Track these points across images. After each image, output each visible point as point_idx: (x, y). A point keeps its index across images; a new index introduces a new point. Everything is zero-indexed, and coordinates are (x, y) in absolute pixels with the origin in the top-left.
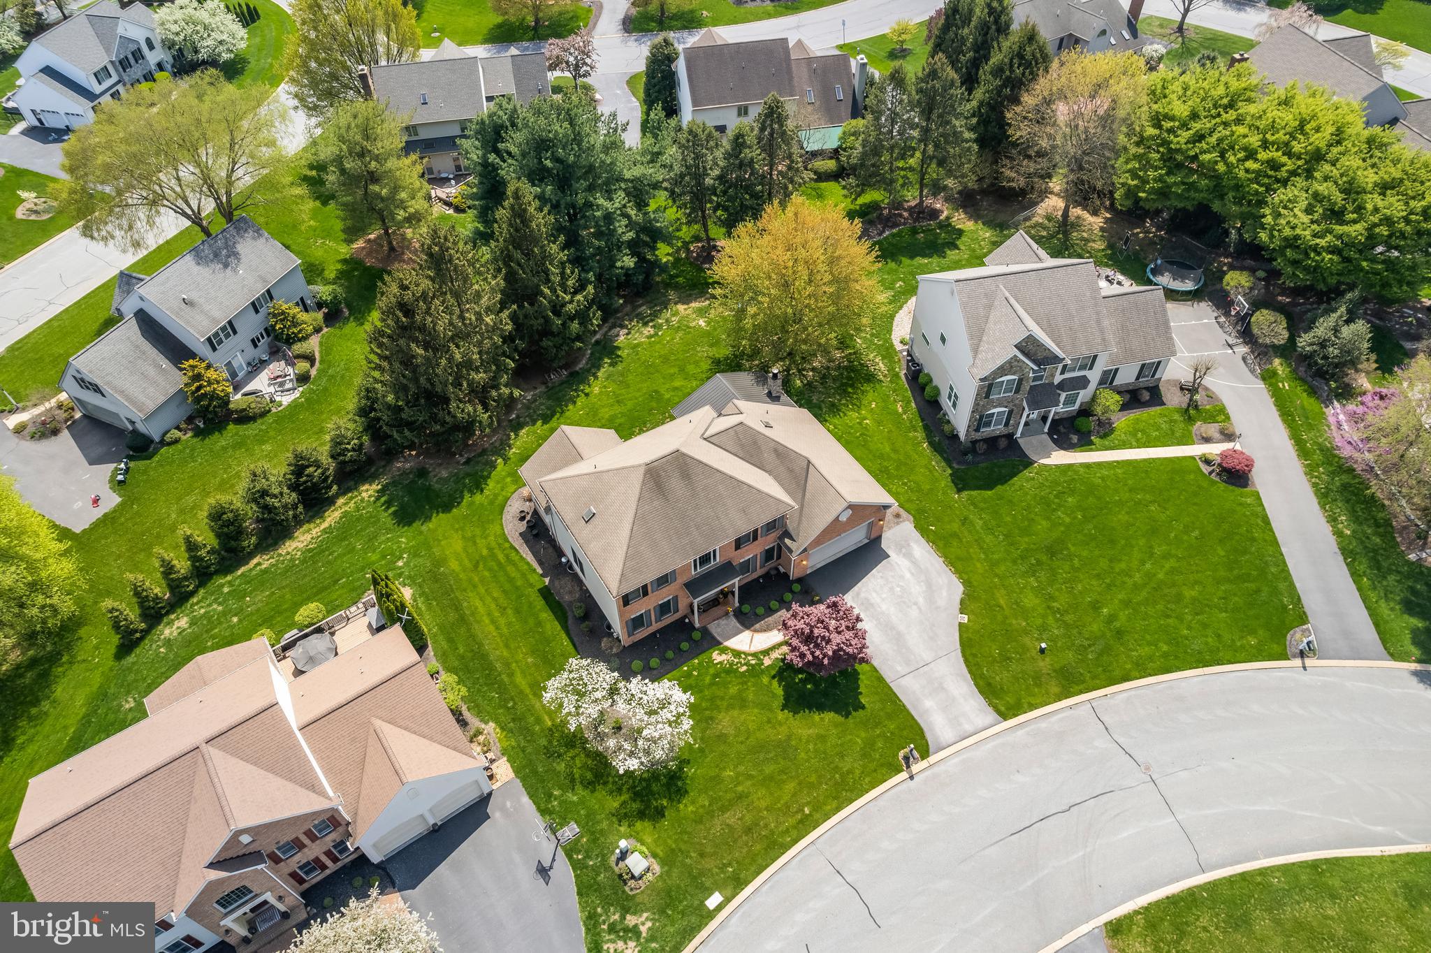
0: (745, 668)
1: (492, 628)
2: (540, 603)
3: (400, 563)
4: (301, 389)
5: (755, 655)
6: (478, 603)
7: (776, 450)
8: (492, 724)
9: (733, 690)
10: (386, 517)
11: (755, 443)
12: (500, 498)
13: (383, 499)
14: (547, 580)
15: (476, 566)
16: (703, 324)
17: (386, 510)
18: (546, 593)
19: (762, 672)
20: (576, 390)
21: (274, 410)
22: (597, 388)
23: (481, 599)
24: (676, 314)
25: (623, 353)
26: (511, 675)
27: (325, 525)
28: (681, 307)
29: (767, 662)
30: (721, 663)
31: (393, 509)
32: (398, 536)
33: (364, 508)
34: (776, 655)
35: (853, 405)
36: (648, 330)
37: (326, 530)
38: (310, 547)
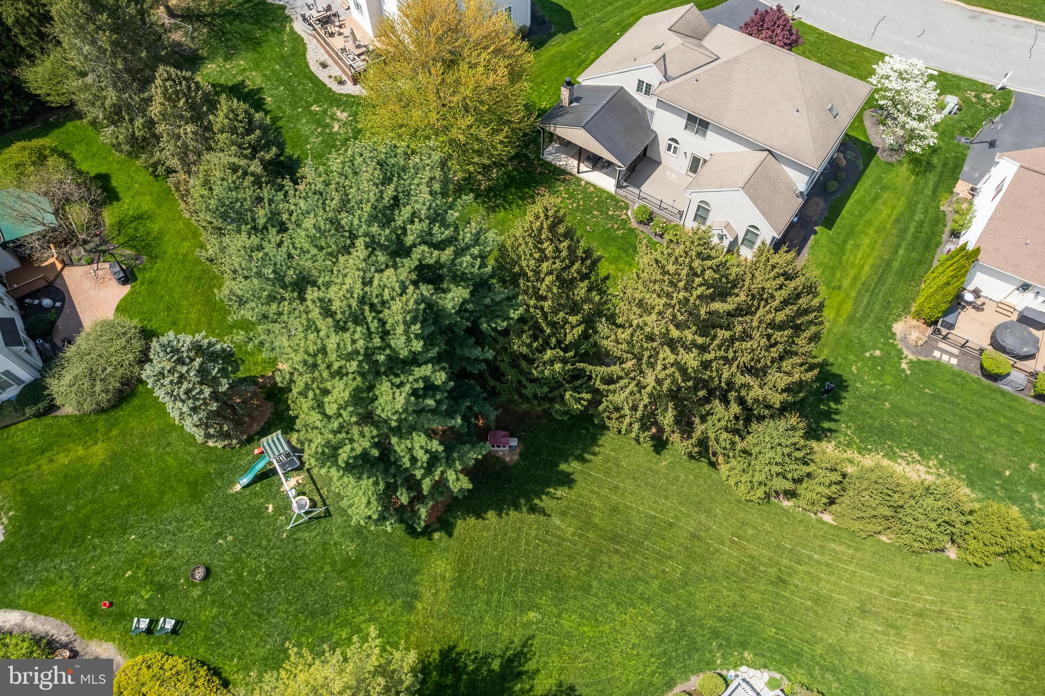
1: (877, 247)
2: (839, 222)
3: (878, 353)
6: (866, 268)
8: (942, 208)
10: (844, 406)
13: (826, 425)
14: (816, 228)
17: (837, 412)
18: (829, 223)
21: (785, 679)
23: (862, 267)
26: (902, 214)
27: (885, 462)
31: (832, 405)
32: (854, 375)
33: (846, 435)
37: (891, 455)
38: (916, 456)
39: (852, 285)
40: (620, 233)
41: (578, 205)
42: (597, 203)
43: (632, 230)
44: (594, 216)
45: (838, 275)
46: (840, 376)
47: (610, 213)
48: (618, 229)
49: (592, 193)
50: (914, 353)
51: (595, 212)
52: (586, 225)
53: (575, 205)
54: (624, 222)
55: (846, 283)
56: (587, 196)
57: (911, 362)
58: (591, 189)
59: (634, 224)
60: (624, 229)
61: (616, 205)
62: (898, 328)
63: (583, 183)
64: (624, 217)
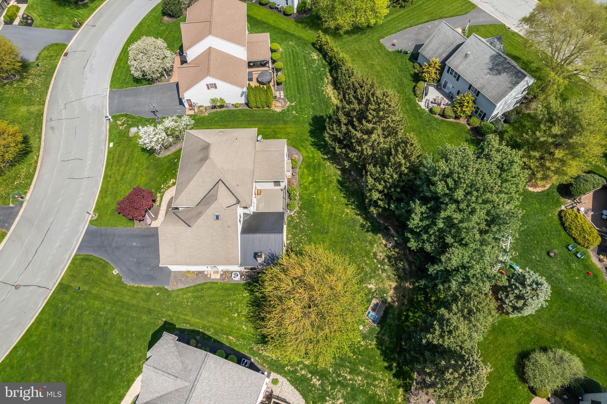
0: (162, 186)
3: (294, 112)
4: (427, 110)
5: (164, 192)
7: (201, 212)
9: (158, 179)
10: (323, 114)
11: (208, 204)
12: (302, 149)
15: (274, 131)
16: (370, 286)
17: (327, 115)
19: (156, 191)
20: (354, 202)
21: (417, 99)
22: (348, 211)
24: (388, 277)
25: (370, 236)
27: (333, 98)
28: (394, 284)
29: (159, 195)
30: (170, 181)
31: (325, 117)
32: (308, 115)
34: (158, 199)
35: (252, 317)
36: (381, 255)
37: (330, 98)
38: (324, 92)
39: (269, 128)
40: (305, 212)
41: (303, 236)
42: (296, 229)
43: (300, 208)
44: (304, 226)
45: (268, 133)
46: (312, 119)
47: (297, 221)
48: (304, 213)
49: (291, 234)
50: (286, 103)
51: (302, 227)
52: (311, 227)
53: (303, 237)
54: (298, 213)
55: (271, 130)
56: (295, 235)
57: (290, 102)
58: (290, 236)
59: (297, 209)
60: (302, 211)
61: (292, 221)
62: (278, 110)
63: (288, 242)
64: (296, 214)
